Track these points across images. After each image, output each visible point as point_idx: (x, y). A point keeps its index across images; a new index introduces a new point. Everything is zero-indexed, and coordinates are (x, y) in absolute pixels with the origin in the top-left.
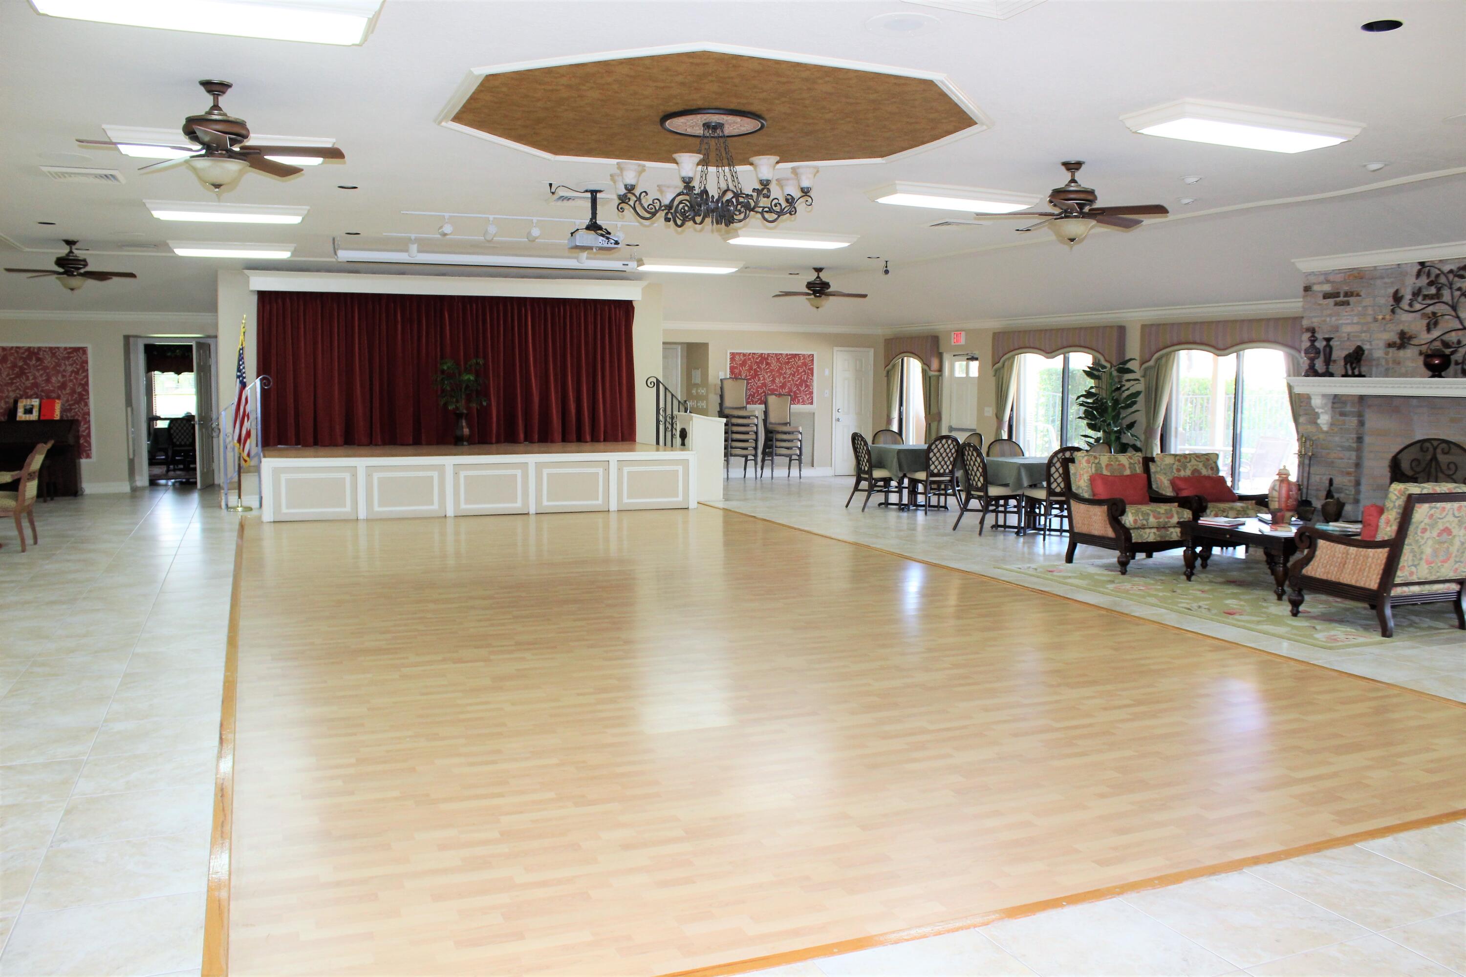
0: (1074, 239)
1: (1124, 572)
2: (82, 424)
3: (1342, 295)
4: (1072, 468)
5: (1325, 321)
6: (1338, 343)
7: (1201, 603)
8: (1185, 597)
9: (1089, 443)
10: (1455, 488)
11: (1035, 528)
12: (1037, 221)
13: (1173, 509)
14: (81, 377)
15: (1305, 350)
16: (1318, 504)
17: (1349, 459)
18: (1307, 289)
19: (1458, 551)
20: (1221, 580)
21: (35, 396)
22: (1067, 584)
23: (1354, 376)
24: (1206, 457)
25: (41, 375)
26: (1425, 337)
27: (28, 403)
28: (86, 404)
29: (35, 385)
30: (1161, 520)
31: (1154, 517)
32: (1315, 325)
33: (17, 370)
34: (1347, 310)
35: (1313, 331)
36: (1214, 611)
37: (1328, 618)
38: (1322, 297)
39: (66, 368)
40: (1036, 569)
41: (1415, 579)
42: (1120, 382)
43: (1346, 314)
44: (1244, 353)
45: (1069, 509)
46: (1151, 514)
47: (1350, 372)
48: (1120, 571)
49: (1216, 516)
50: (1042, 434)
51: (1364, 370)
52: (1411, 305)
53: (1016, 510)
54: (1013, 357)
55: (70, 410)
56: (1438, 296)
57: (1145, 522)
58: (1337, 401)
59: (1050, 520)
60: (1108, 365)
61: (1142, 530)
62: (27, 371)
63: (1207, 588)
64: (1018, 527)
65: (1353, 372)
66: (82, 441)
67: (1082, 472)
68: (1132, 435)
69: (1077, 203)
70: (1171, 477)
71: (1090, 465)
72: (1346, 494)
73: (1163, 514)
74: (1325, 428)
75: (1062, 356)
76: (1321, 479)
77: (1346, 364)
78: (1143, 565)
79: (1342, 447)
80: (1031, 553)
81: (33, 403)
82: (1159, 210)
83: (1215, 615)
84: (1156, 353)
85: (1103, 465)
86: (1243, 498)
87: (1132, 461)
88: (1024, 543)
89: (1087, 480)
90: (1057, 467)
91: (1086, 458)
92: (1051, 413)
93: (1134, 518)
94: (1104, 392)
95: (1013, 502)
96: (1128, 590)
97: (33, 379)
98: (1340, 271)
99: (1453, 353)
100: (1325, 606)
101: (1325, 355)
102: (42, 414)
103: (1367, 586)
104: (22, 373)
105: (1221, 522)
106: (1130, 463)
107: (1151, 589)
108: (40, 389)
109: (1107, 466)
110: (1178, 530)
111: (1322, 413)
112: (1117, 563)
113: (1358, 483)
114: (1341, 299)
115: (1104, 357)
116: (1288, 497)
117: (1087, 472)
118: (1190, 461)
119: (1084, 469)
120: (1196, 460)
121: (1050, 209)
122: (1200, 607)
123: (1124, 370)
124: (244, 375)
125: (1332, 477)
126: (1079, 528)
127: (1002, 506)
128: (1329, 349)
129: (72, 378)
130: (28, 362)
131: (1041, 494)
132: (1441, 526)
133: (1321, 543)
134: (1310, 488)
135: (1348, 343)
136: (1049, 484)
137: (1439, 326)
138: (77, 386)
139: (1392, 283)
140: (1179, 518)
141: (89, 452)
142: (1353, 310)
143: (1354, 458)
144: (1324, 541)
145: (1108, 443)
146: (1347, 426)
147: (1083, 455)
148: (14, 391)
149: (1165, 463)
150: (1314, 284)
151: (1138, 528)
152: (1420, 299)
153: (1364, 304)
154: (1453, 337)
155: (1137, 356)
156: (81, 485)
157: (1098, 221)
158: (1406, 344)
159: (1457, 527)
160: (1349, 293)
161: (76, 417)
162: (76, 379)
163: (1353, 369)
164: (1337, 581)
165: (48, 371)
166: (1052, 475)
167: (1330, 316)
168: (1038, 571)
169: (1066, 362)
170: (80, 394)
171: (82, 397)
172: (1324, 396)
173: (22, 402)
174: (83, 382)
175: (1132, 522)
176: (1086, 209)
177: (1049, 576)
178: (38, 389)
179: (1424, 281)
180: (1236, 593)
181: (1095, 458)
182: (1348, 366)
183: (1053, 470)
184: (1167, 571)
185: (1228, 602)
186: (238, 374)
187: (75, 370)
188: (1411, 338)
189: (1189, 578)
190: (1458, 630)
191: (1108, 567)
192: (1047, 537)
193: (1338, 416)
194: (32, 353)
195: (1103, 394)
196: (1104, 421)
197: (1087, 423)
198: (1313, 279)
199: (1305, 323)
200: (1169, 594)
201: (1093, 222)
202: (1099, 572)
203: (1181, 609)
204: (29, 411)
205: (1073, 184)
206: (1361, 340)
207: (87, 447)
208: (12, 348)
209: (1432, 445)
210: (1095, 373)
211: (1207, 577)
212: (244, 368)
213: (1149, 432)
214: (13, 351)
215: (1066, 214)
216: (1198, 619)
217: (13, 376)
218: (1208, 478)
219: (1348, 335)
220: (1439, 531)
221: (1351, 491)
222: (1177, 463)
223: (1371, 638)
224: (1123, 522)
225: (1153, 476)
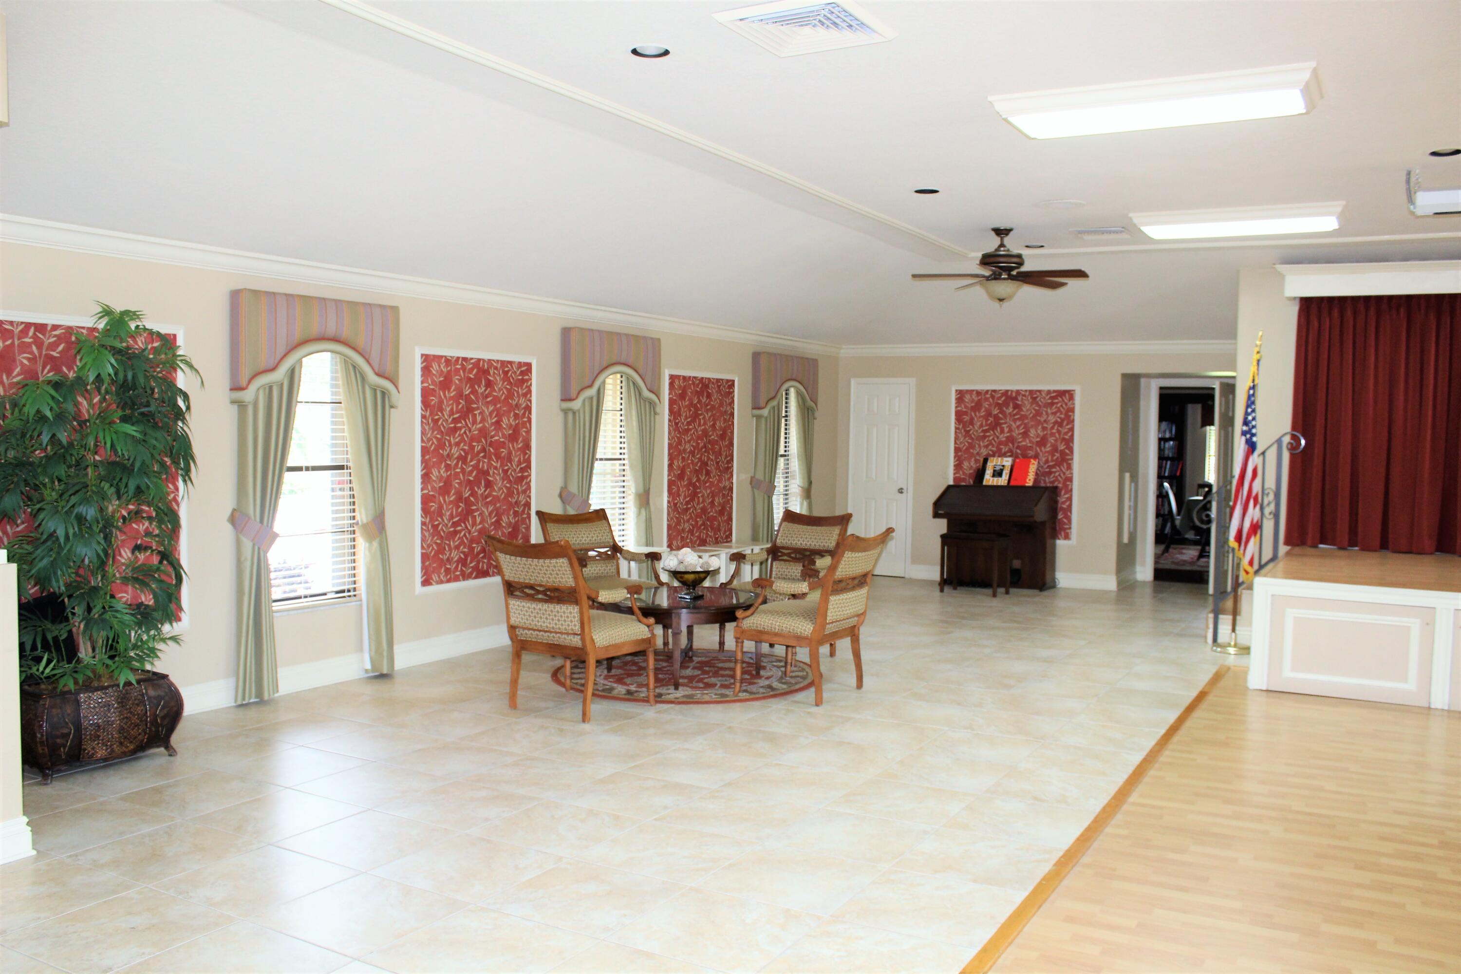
2: (1063, 492)
14: (1066, 430)
21: (1009, 454)
25: (1018, 427)
27: (999, 464)
28: (1069, 467)
29: (1011, 439)
33: (991, 419)
39: (1047, 417)
55: (1050, 473)
62: (1002, 421)
66: (1060, 516)
81: (1004, 463)
97: (1008, 432)
102: (1013, 477)
104: (996, 424)
108: (1016, 445)
124: (1254, 431)
129: (1054, 431)
130: (1004, 409)
138: (1059, 443)
141: (1068, 531)
148: (986, 447)
156: (1054, 574)
161: (1056, 484)
162: (1059, 432)
165: (1026, 421)
170: (1062, 453)
171: (1064, 458)
173: (992, 462)
174: (1067, 437)
178: (1013, 444)
186: (1245, 428)
187: (1059, 420)
194: (1010, 398)
204: (998, 473)
207: (1067, 524)
208: (987, 391)
212: (1254, 419)
214: (988, 396)
217: (987, 428)
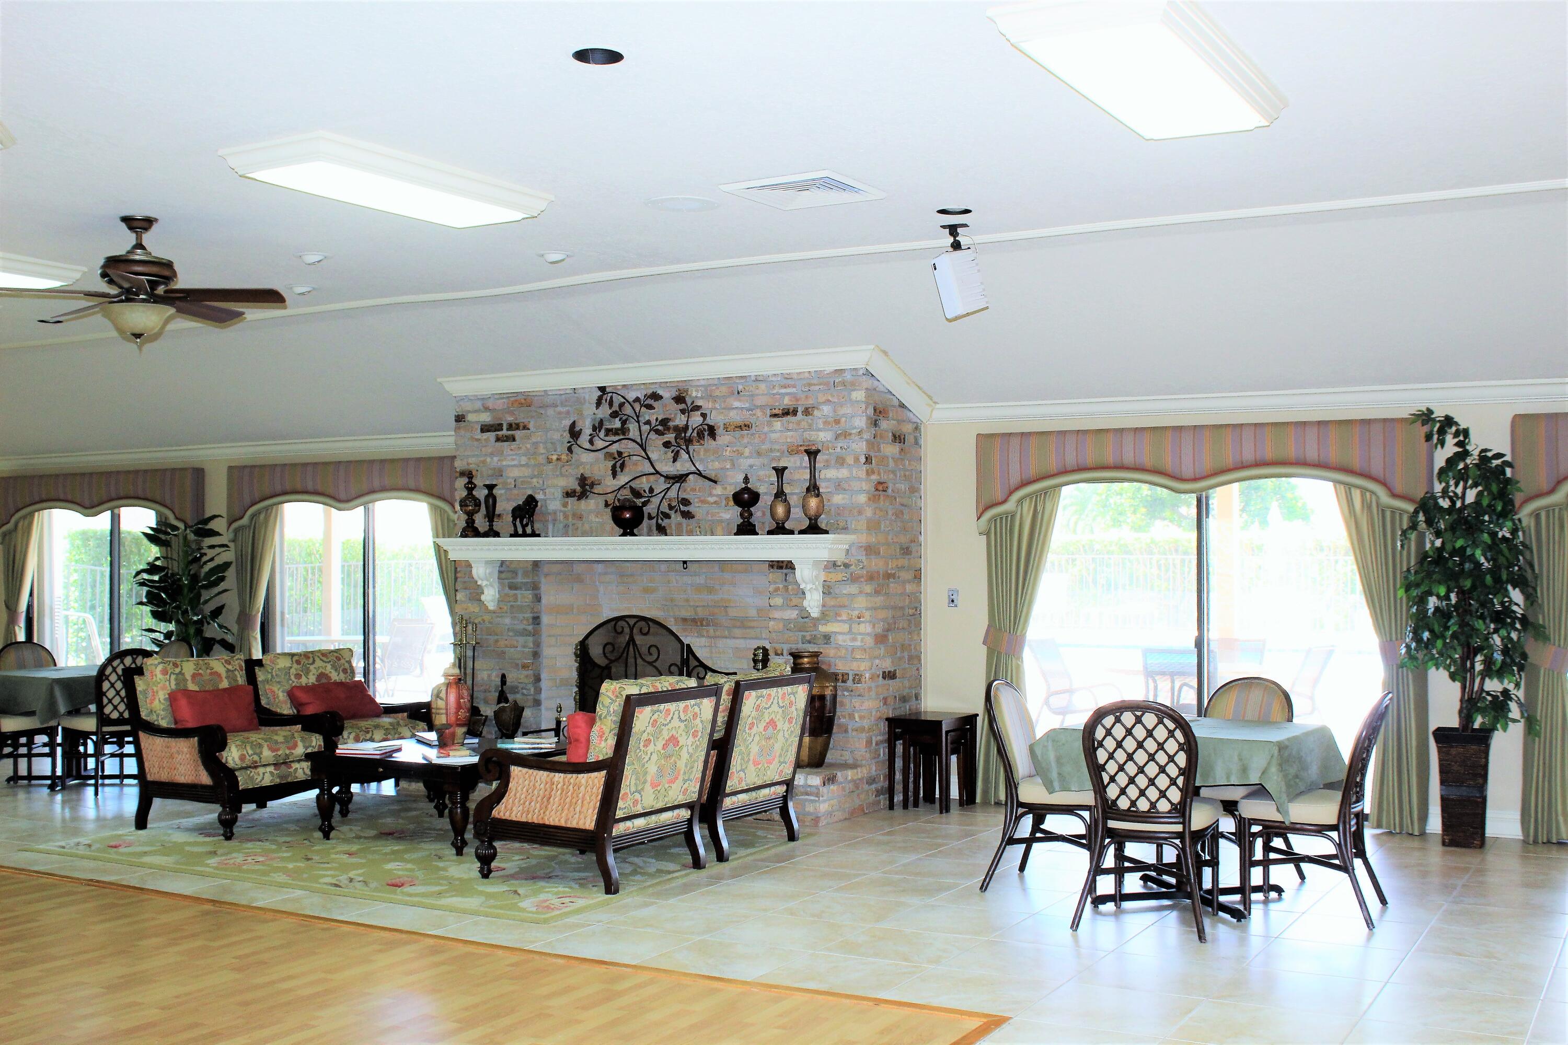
0: (142, 335)
1: (229, 836)
3: (505, 427)
4: (140, 684)
5: (484, 462)
6: (503, 492)
7: (352, 874)
8: (326, 865)
9: (155, 642)
10: (678, 682)
11: (79, 776)
12: (84, 303)
13: (296, 735)
15: (461, 501)
16: (488, 710)
17: (524, 647)
18: (459, 419)
19: (686, 766)
20: (372, 833)
22: (142, 865)
23: (524, 535)
24: (335, 654)
26: (611, 484)
30: (279, 753)
31: (270, 749)
32: (472, 467)
34: (512, 447)
35: (469, 475)
36: (373, 885)
37: (531, 875)
38: (479, 430)
40: (90, 846)
41: (639, 809)
42: (200, 549)
43: (511, 453)
44: (374, 506)
45: (137, 743)
46: (265, 745)
47: (520, 531)
48: (223, 835)
49: (357, 740)
50: (76, 627)
51: (538, 526)
52: (591, 442)
53: (46, 750)
54: (31, 514)
56: (623, 430)
57: (256, 758)
58: (506, 570)
59: (103, 763)
60: (181, 526)
61: (253, 770)
63: (354, 848)
64: (53, 777)
65: (524, 531)
67: (155, 688)
68: (221, 626)
69: (148, 280)
70: (288, 687)
71: (168, 677)
72: (523, 694)
73: (282, 743)
74: (491, 606)
75: (109, 513)
76: (489, 676)
77: (514, 519)
78: (253, 820)
79: (513, 630)
80: (75, 818)
82: (271, 297)
83: (376, 890)
84: (251, 507)
85: (188, 677)
86: (391, 710)
87: (230, 667)
88: (64, 802)
89: (165, 699)
90: (113, 681)
91: (160, 667)
92: (89, 596)
93: (240, 753)
94: (175, 564)
95: (42, 739)
96: (240, 865)
98: (501, 395)
99: (645, 504)
100: (522, 857)
101: (487, 507)
103: (581, 826)
105: (368, 749)
106: (228, 671)
107: (275, 858)
109: (194, 676)
110: (306, 765)
111: (486, 585)
112: (217, 821)
113: (538, 679)
114: (504, 432)
115: (174, 513)
116: (459, 707)
117: (164, 688)
118: (314, 662)
119: (159, 683)
120: (321, 660)
121: (103, 287)
122: (351, 880)
123: (203, 530)
125: (504, 672)
126: (155, 773)
127: (23, 745)
128: (491, 498)
131: (88, 724)
132: (666, 735)
133: (515, 770)
134: (475, 689)
135: (515, 492)
136: (100, 707)
137: (626, 470)
139: (568, 413)
140: (306, 748)
142: (519, 448)
143: (531, 645)
144: (520, 768)
145: (184, 639)
146: (519, 603)
147: (156, 662)
149: (278, 667)
150: (469, 412)
151: (246, 768)
152: (602, 434)
153: (534, 440)
154: (643, 484)
155: (223, 511)
157: (179, 310)
158: (588, 493)
159: (684, 734)
160: (514, 425)
163: (524, 527)
164: (541, 822)
166: (104, 694)
167: (492, 455)
168: (93, 848)
169: (115, 521)
172: (489, 563)
175: (237, 759)
176: (161, 290)
177: (112, 854)
179: (604, 411)
180: (397, 851)
181: (175, 665)
182: (518, 523)
183: (106, 685)
184: (292, 827)
185: (390, 866)
188: (592, 485)
189: (327, 836)
190: (692, 870)
191: (202, 830)
192: (100, 789)
193: (507, 590)
195: (175, 567)
196: (178, 607)
197: (151, 611)
198: (467, 406)
199: (459, 465)
200: (301, 864)
201: (171, 311)
202: (192, 840)
203: (325, 887)
205: (139, 251)
206: (532, 488)
209: (628, 623)
210: (163, 537)
211: (351, 830)
213: (244, 619)
215: (129, 296)
216: (353, 900)
218: (341, 684)
219: (515, 481)
220: (664, 742)
221: (529, 690)
222: (295, 666)
223: (593, 899)
224: (224, 761)
225: (260, 686)
